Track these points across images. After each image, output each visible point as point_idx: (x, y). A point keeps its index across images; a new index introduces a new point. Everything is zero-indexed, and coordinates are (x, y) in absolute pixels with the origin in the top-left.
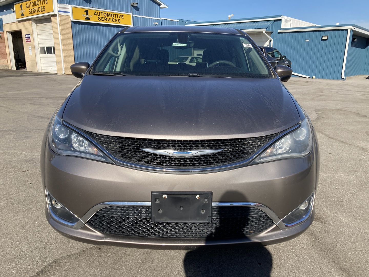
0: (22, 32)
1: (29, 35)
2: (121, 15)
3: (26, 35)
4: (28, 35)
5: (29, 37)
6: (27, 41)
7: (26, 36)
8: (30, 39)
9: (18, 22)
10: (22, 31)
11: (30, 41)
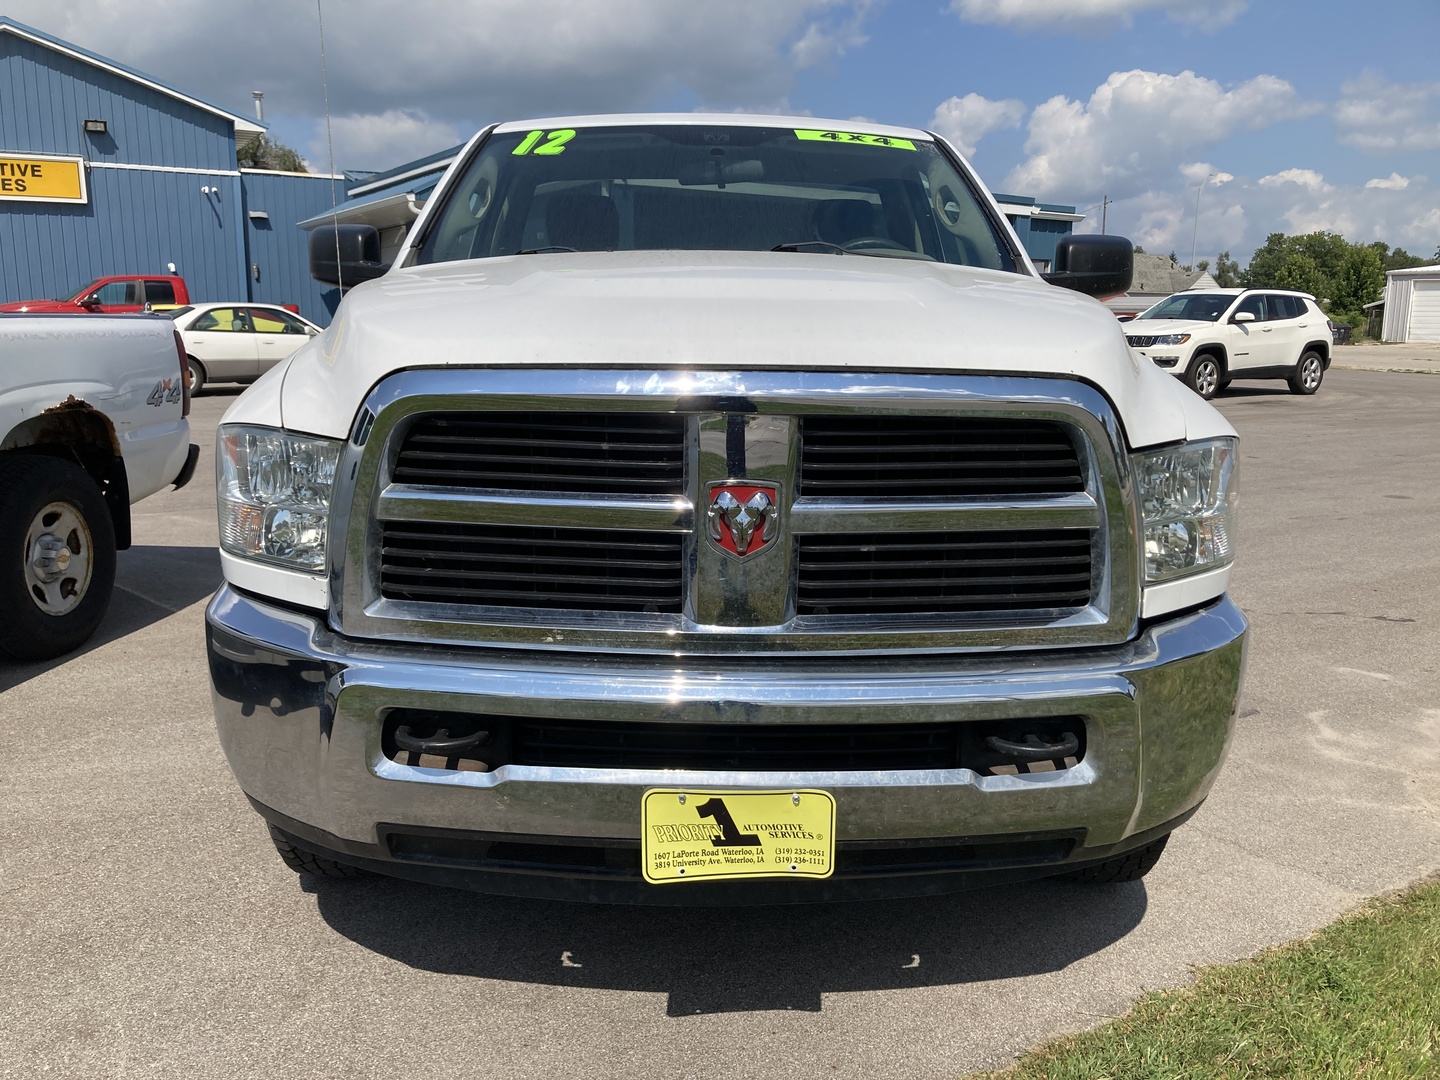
2: (30, 163)
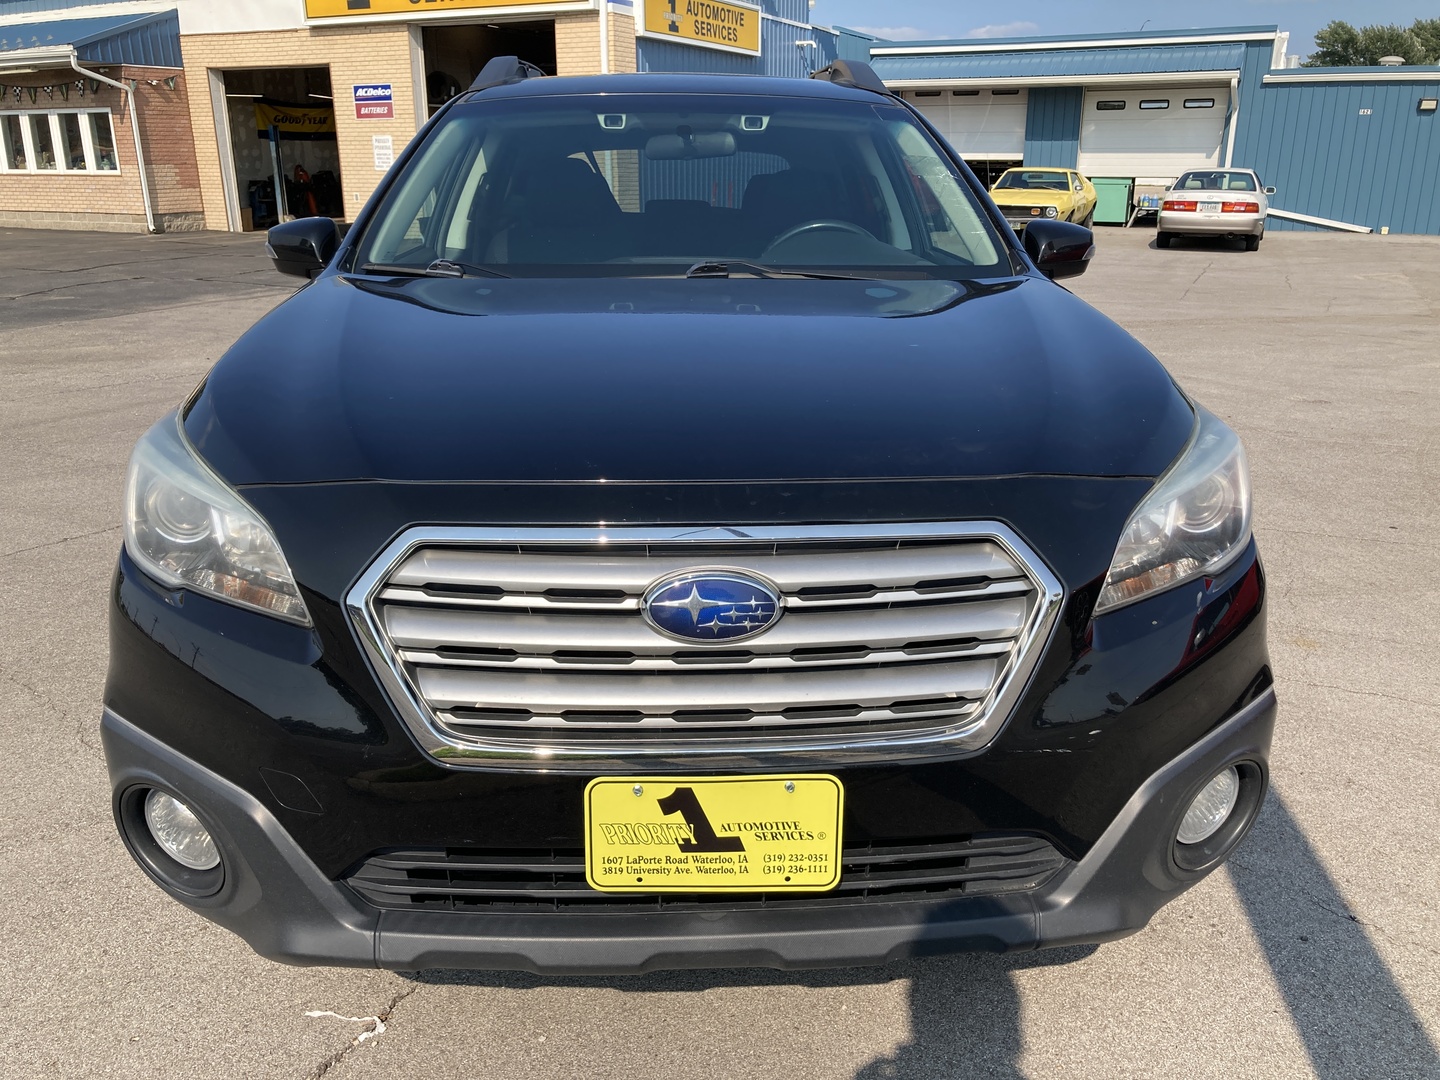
0: (332, 73)
1: (387, 87)
3: (363, 87)
4: (376, 88)
5: (389, 98)
6: (364, 111)
7: (361, 93)
8: (390, 107)
9: (308, 33)
10: (332, 69)
11: (390, 114)
